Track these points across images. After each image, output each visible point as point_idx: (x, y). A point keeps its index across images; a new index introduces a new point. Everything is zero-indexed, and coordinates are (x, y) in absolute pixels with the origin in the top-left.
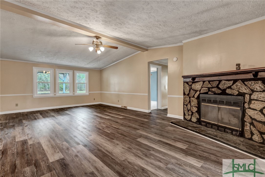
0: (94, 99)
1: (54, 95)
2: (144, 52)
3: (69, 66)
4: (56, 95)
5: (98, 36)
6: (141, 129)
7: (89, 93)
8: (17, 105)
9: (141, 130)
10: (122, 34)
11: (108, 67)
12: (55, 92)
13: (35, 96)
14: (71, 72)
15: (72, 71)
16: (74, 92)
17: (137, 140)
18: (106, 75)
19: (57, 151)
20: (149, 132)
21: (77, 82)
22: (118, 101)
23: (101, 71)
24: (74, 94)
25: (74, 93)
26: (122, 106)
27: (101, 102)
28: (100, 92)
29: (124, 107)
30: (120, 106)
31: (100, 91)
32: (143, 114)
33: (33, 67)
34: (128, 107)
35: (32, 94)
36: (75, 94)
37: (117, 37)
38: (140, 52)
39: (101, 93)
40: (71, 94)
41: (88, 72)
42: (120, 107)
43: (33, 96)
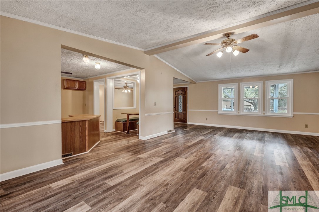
0: (306, 126)
1: (237, 113)
4: (240, 113)
7: (294, 114)
8: (207, 119)
13: (220, 112)
33: (219, 85)
35: (217, 111)
36: (266, 114)
41: (293, 79)
43: (218, 113)
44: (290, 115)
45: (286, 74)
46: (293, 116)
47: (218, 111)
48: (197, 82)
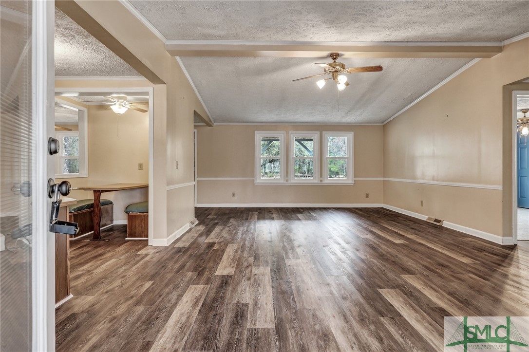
0: (367, 196)
1: (285, 182)
2: (489, 57)
3: (318, 123)
5: (335, 53)
6: (422, 274)
7: (355, 180)
8: (234, 195)
9: (418, 275)
10: (388, 33)
11: (398, 116)
12: (287, 176)
13: (258, 181)
14: (315, 136)
15: (319, 133)
16: (321, 176)
17: (379, 290)
18: (396, 136)
19: (232, 265)
20: (434, 286)
21: (328, 156)
22: (422, 202)
23: (384, 126)
24: (321, 181)
25: (321, 179)
26: (429, 219)
27: (384, 203)
28: (382, 179)
29: (436, 221)
30: (424, 218)
31: (381, 177)
32: (477, 245)
33: (255, 132)
34: (444, 222)
35: (252, 178)
36: (323, 182)
37: (382, 40)
38: (477, 60)
39: (384, 181)
40: (316, 181)
41: (354, 132)
42: (425, 220)
43: (255, 182)
44: (351, 182)
45: (346, 124)
46: (353, 183)
47: (254, 180)
48: (215, 124)
